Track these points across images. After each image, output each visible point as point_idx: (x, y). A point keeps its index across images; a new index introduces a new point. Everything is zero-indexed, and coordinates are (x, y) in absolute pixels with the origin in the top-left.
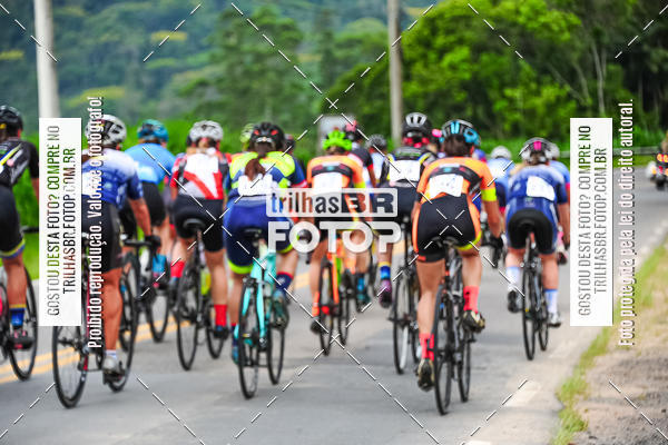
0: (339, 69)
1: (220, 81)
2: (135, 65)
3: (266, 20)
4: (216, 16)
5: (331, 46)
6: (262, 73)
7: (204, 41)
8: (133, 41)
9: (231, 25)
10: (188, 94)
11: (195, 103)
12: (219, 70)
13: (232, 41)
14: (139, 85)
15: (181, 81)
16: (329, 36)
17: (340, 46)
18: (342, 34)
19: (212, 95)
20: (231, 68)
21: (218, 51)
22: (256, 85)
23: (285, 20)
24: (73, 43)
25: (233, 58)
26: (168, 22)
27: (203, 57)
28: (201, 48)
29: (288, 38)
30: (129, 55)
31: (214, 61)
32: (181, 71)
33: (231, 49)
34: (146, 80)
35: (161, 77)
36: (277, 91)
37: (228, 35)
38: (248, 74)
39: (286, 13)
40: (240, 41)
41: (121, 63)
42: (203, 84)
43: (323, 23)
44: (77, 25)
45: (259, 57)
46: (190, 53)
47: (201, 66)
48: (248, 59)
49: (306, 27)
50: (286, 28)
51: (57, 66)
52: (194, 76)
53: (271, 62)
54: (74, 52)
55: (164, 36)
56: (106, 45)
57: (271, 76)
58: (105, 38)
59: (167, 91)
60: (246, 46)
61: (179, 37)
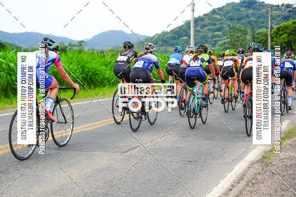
0: (256, 39)
1: (229, 42)
2: (210, 39)
3: (240, 29)
4: (229, 29)
5: (254, 34)
6: (238, 40)
7: (226, 34)
8: (210, 34)
9: (232, 30)
10: (222, 45)
11: (223, 47)
12: (229, 40)
13: (232, 34)
14: (211, 44)
15: (220, 43)
16: (254, 32)
17: (256, 34)
18: (257, 32)
19: (227, 45)
20: (231, 40)
21: (229, 36)
22: (237, 43)
23: (244, 29)
24: (198, 35)
25: (232, 37)
26: (218, 30)
27: (225, 37)
28: (225, 36)
29: (245, 33)
30: (209, 37)
31: (228, 38)
32: (220, 41)
33: (231, 35)
34: (212, 43)
35: (216, 42)
36: (241, 45)
37: (231, 32)
38: (235, 41)
39: (244, 27)
40: (234, 34)
41: (208, 39)
42: (225, 43)
43: (253, 30)
44: (199, 31)
45: (238, 37)
46: (222, 37)
47: (225, 39)
48: (235, 37)
49: (249, 30)
50: (244, 30)
51: (195, 40)
52: (223, 42)
53: (240, 38)
54: (198, 37)
55: (217, 33)
56: (205, 35)
57: (240, 41)
58: (204, 34)
59: (217, 45)
60: (235, 35)
61: (220, 33)
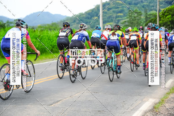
0: (148, 19)
1: (128, 21)
2: (115, 19)
3: (136, 11)
4: (128, 11)
5: (147, 15)
6: (135, 20)
7: (126, 15)
8: (115, 15)
9: (130, 12)
10: (123, 23)
11: (124, 25)
12: (128, 19)
13: (130, 15)
14: (115, 22)
16: (147, 14)
17: (148, 15)
18: (149, 13)
19: (127, 24)
20: (130, 19)
21: (128, 17)
22: (134, 22)
23: (139, 11)
24: (105, 16)
25: (130, 18)
26: (120, 12)
27: (126, 17)
28: (125, 16)
29: (140, 14)
30: (114, 17)
31: (127, 18)
32: (122, 20)
33: (130, 16)
34: (116, 21)
35: (119, 21)
36: (137, 23)
37: (130, 14)
38: (133, 20)
39: (140, 10)
40: (132, 15)
41: (112, 19)
42: (125, 22)
43: (146, 12)
44: (106, 13)
45: (135, 17)
46: (123, 17)
47: (125, 19)
48: (133, 18)
49: (143, 12)
50: (139, 12)
51: (103, 19)
52: (124, 21)
53: (137, 18)
54: (105, 17)
55: (119, 14)
56: (110, 16)
57: (137, 20)
58: (110, 15)
60: (133, 16)
61: (122, 14)
